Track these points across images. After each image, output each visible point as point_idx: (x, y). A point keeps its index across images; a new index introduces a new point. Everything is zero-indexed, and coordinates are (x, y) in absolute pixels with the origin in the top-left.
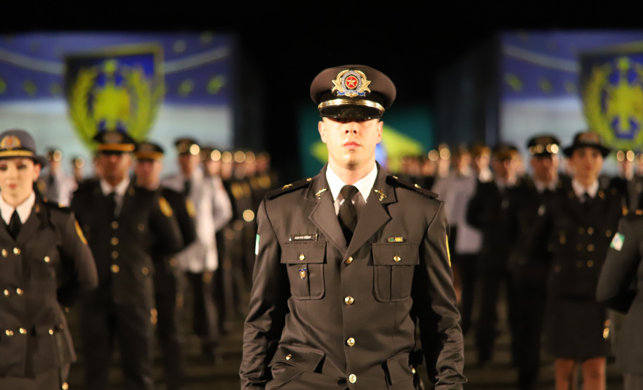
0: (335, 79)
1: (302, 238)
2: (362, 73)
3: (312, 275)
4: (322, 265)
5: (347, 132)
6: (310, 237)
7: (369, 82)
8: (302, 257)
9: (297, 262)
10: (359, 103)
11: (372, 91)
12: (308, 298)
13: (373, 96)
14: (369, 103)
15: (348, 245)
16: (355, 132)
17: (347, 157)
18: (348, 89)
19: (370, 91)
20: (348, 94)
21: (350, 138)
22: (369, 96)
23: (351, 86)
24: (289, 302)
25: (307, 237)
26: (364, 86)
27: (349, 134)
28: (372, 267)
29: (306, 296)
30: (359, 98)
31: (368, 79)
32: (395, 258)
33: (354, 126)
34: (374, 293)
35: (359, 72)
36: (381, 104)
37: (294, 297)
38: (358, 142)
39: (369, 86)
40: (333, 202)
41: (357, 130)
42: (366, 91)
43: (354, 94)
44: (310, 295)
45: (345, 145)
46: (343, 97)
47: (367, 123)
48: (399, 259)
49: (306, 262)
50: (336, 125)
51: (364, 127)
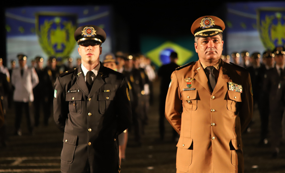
0: (83, 30)
1: (73, 91)
2: (93, 28)
3: (77, 105)
4: (81, 101)
5: (88, 50)
6: (76, 91)
7: (96, 31)
8: (73, 98)
9: (71, 100)
10: (92, 39)
11: (97, 35)
12: (76, 113)
13: (97, 36)
14: (96, 39)
15: (89, 93)
16: (91, 50)
17: (88, 59)
18: (88, 34)
19: (96, 34)
20: (88, 36)
21: (89, 52)
22: (96, 37)
23: (89, 33)
24: (68, 114)
25: (75, 91)
26: (94, 33)
27: (89, 50)
28: (98, 101)
29: (75, 112)
30: (92, 37)
31: (95, 30)
32: (107, 98)
33: (91, 47)
34: (99, 111)
35: (92, 27)
36: (101, 40)
37: (70, 113)
38: (92, 53)
39: (95, 33)
40: (84, 77)
41: (92, 49)
42: (95, 35)
43: (90, 36)
44: (77, 112)
45: (87, 54)
46: (86, 37)
47: (96, 46)
48: (108, 98)
49: (75, 100)
50: (84, 47)
51: (95, 48)
